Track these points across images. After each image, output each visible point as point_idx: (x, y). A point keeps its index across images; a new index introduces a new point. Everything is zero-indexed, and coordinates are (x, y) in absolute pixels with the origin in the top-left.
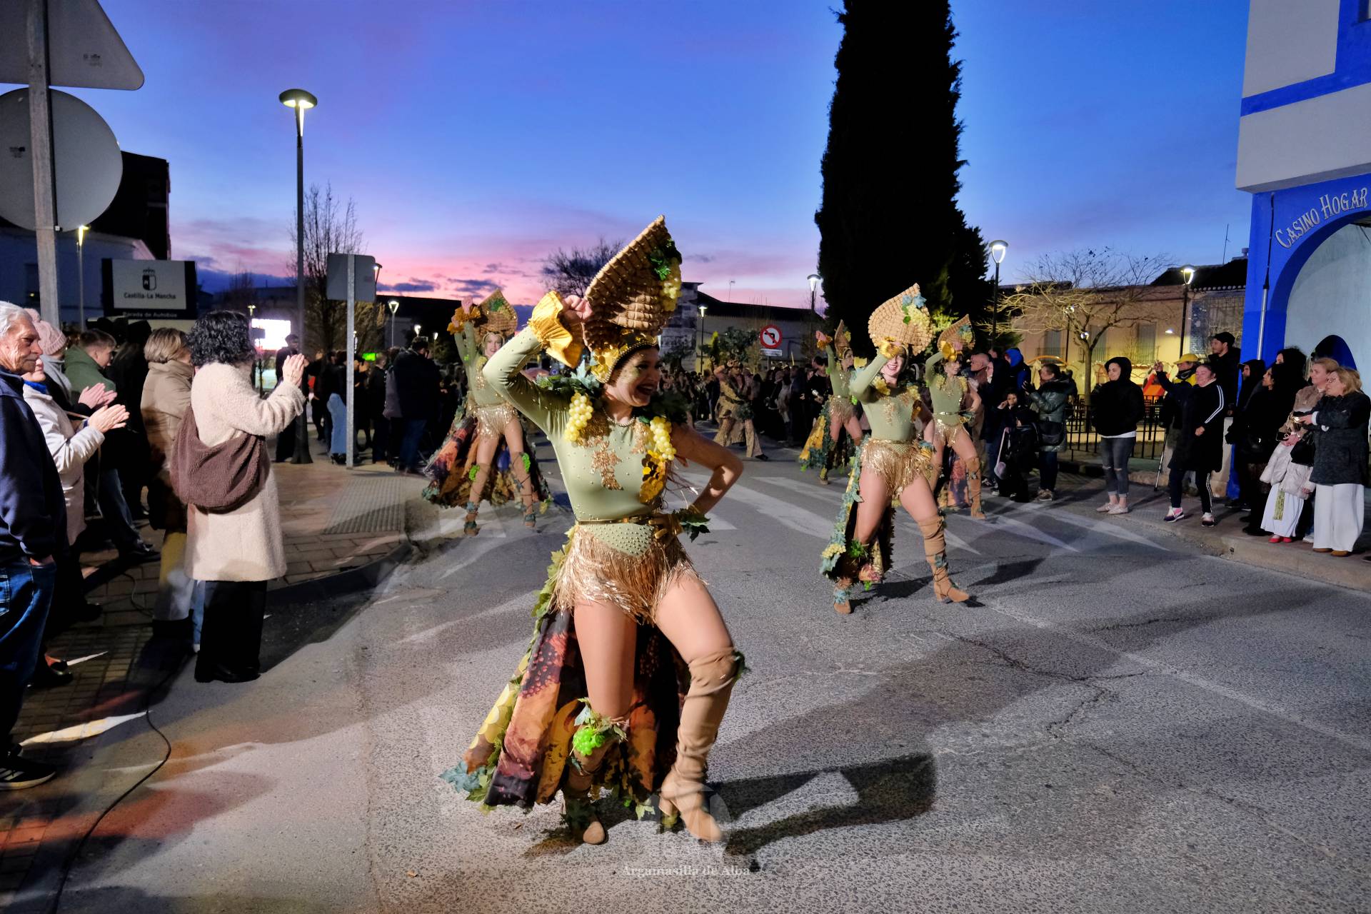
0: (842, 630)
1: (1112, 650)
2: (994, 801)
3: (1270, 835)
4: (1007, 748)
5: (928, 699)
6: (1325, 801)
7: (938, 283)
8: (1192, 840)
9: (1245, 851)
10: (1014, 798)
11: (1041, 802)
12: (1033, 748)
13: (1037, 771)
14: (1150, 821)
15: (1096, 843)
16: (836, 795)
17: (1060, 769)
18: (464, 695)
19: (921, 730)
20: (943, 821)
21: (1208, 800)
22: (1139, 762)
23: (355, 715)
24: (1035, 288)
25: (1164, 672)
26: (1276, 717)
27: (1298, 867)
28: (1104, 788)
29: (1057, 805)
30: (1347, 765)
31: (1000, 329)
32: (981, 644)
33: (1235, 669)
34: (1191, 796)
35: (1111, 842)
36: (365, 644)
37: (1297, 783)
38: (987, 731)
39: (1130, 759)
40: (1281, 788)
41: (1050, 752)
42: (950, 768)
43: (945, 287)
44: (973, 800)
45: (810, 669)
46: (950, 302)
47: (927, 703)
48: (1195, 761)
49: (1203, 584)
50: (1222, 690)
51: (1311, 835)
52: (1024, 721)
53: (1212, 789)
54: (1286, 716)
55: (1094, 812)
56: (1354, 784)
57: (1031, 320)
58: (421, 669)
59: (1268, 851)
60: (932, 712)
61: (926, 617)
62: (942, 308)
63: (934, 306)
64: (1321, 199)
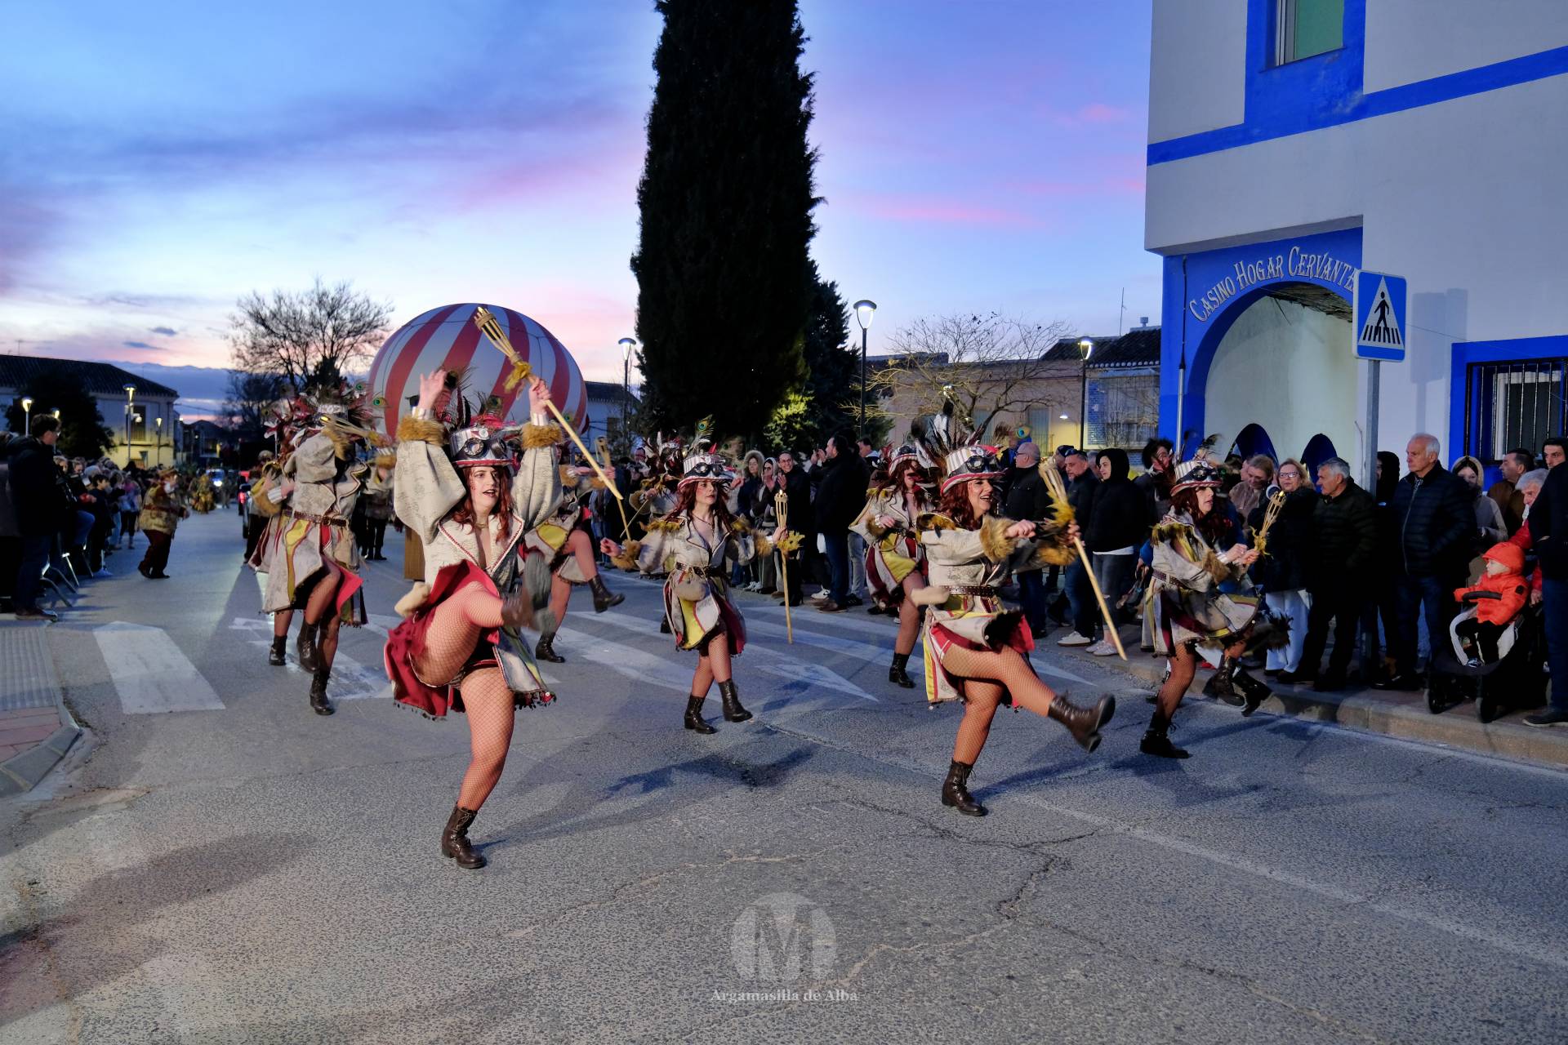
1: (1054, 808)
2: (950, 1002)
3: (1258, 1005)
4: (954, 937)
5: (849, 886)
6: (1308, 960)
7: (792, 353)
8: (1178, 1021)
9: (1236, 1027)
10: (973, 996)
11: (1005, 998)
12: (984, 934)
13: (995, 961)
14: (1130, 1005)
15: (1075, 1038)
16: (758, 1017)
17: (1019, 956)
18: (208, 936)
19: (848, 926)
20: (894, 1034)
21: (1187, 974)
22: (1106, 936)
23: (40, 980)
24: (911, 360)
25: (1116, 830)
26: (1243, 872)
27: (1292, 1038)
28: (1074, 973)
29: (1024, 998)
30: (1324, 917)
31: (869, 413)
32: (900, 813)
33: (1192, 820)
34: (1168, 971)
35: (1092, 1035)
36: (31, 877)
37: (1276, 943)
38: (927, 919)
39: (1096, 935)
40: (1262, 951)
41: (1005, 937)
42: (891, 968)
43: (801, 357)
44: (925, 1003)
45: (693, 862)
46: (808, 377)
47: (848, 890)
48: (1167, 931)
49: (1140, 723)
50: (1182, 846)
51: (1300, 1000)
52: (969, 902)
53: (1189, 960)
54: (1253, 870)
55: (1067, 1002)
56: (1334, 938)
57: (907, 401)
58: (131, 906)
59: (1259, 1023)
60: (857, 901)
61: (827, 784)
62: (797, 385)
63: (788, 382)
64: (1236, 266)
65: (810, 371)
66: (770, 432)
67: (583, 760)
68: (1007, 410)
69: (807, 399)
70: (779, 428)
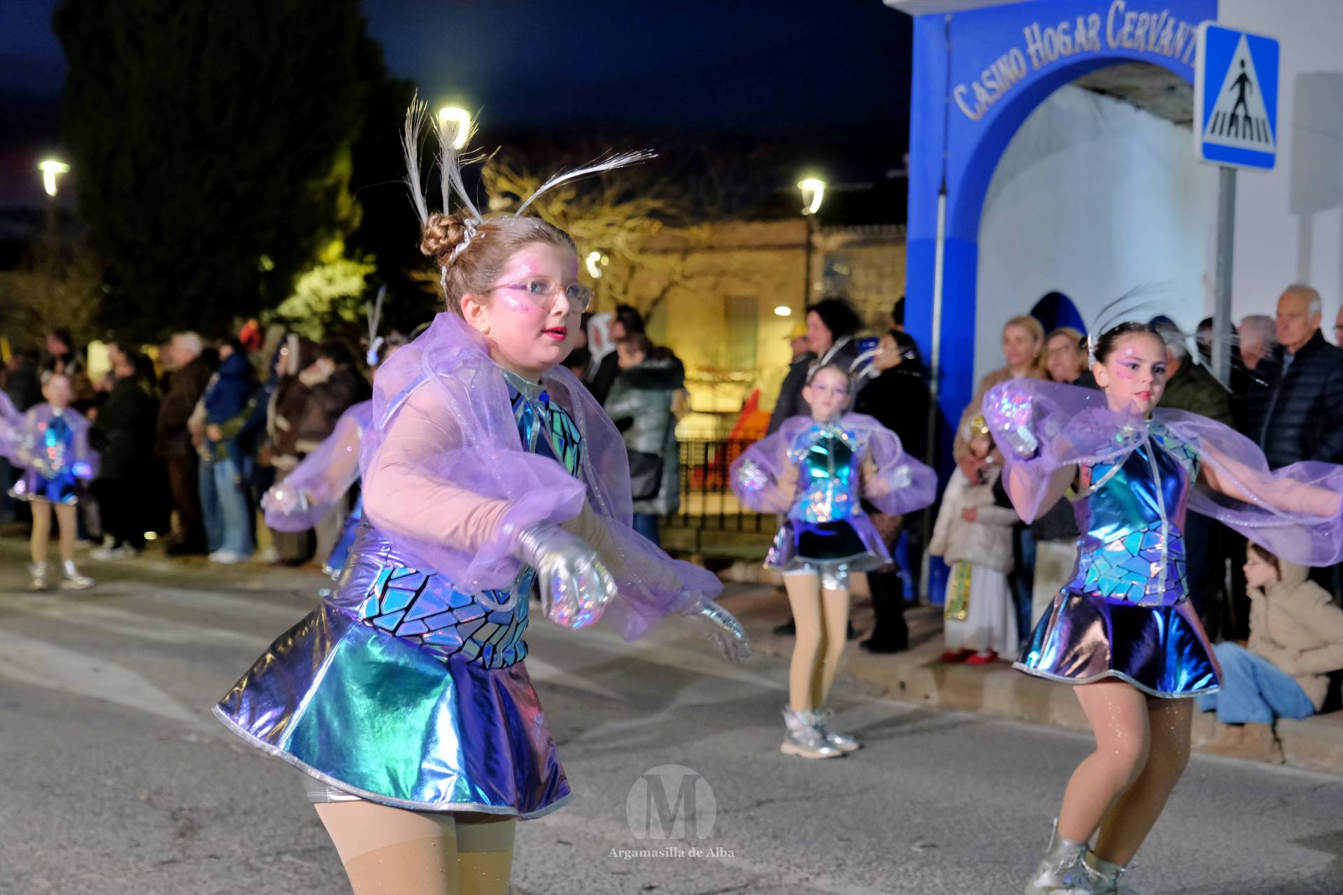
0: (131, 859)
25: (786, 880)
64: (1027, 31)
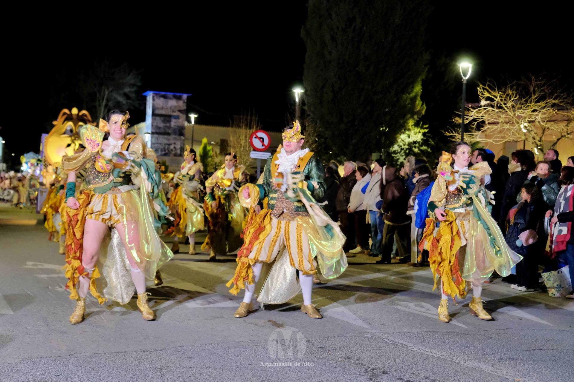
7: (413, 95)
24: (498, 101)
43: (419, 98)
46: (423, 112)
57: (494, 131)
61: (427, 378)
62: (416, 117)
63: (409, 116)
65: (425, 107)
66: (396, 154)
67: (252, 356)
68: (568, 138)
69: (423, 131)
70: (403, 151)
